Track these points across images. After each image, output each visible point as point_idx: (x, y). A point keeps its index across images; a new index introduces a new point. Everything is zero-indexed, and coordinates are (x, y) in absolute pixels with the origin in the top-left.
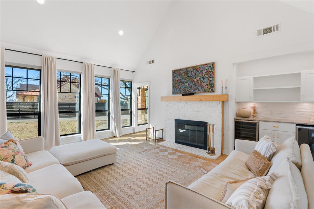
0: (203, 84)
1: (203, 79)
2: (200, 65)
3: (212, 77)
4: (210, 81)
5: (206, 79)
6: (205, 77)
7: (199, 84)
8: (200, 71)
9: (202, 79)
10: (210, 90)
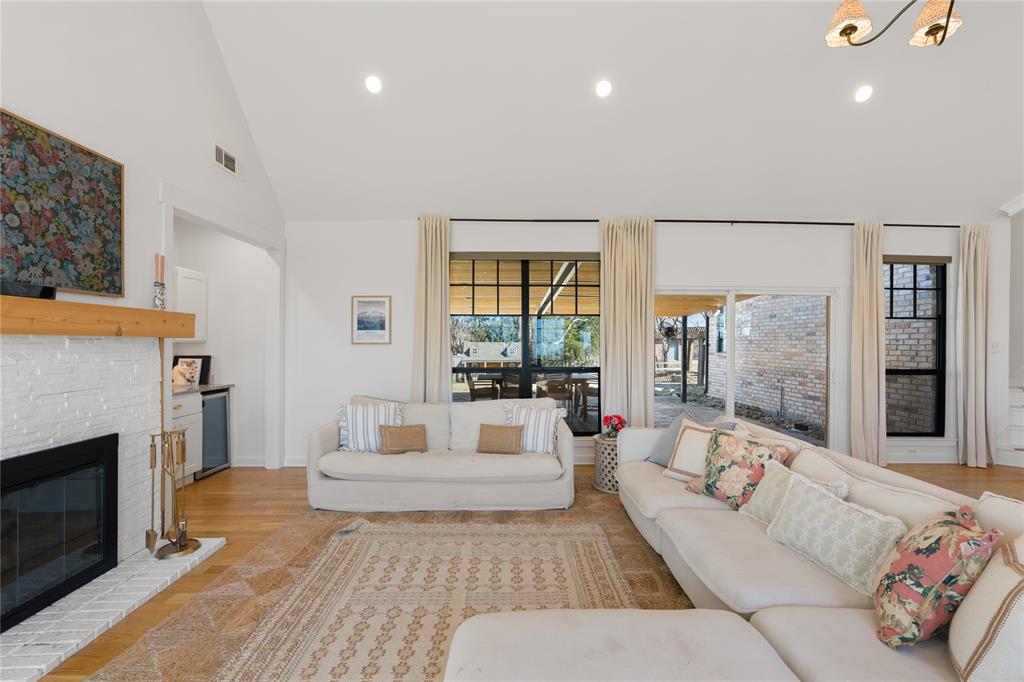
0: (70, 245)
1: (74, 223)
2: (59, 138)
3: (113, 228)
4: (105, 242)
5: (86, 227)
6: (82, 214)
7: (50, 238)
8: (52, 169)
9: (64, 217)
10: (106, 284)
